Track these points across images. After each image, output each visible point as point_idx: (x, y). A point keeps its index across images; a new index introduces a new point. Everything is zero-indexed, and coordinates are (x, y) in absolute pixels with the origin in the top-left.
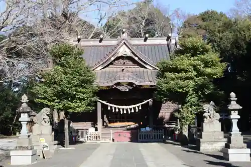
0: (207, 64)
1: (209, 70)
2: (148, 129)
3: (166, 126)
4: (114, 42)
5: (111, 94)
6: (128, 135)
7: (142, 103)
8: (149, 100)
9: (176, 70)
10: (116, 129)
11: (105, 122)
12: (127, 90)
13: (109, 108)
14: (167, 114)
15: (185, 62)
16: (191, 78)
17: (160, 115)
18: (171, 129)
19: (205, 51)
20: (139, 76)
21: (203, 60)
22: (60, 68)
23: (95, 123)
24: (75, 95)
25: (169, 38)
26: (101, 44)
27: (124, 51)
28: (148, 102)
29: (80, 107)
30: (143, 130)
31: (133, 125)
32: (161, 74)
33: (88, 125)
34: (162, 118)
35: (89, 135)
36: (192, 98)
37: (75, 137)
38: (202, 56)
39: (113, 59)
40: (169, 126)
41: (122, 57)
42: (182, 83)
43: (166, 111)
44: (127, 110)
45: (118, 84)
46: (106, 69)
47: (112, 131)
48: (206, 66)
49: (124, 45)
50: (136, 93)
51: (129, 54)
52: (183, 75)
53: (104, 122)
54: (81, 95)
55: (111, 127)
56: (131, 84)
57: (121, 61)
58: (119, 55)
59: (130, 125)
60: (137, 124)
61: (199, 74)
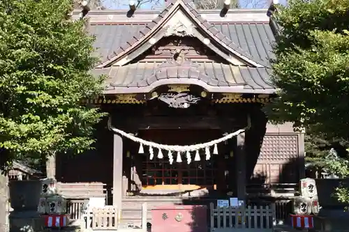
2: (235, 202)
3: (274, 194)
6: (186, 216)
7: (220, 140)
8: (237, 133)
10: (158, 198)
11: (134, 183)
12: (186, 106)
13: (141, 151)
14: (273, 167)
17: (257, 169)
18: (284, 201)
24: (23, 96)
26: (130, 20)
27: (178, 24)
28: (235, 138)
30: (222, 204)
31: (196, 191)
34: (262, 178)
35: (89, 216)
37: (62, 216)
39: (153, 41)
40: (279, 195)
41: (173, 39)
43: (270, 160)
44: (184, 156)
46: (139, 65)
49: (180, 12)
51: (190, 31)
53: (130, 183)
54: (42, 98)
55: (146, 195)
57: (171, 47)
58: (168, 34)
59: (189, 191)
60: (205, 190)
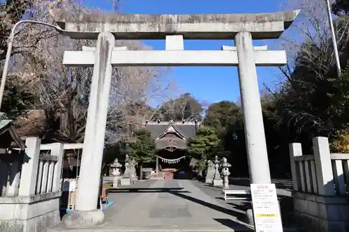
0: (211, 140)
1: (212, 143)
2: (183, 172)
4: (166, 123)
5: (164, 153)
6: (172, 175)
7: (180, 158)
9: (195, 143)
10: (166, 172)
12: (172, 151)
13: (162, 161)
15: (201, 139)
16: (203, 147)
17: (191, 164)
19: (210, 134)
20: (178, 143)
21: (209, 139)
22: (139, 140)
23: (154, 169)
25: (196, 122)
26: (159, 124)
27: (171, 129)
28: (183, 158)
29: (148, 160)
30: (180, 173)
31: (175, 170)
32: (189, 145)
33: (150, 169)
34: (191, 167)
35: (151, 175)
36: (204, 157)
38: (209, 136)
39: (165, 133)
40: (194, 171)
41: (170, 133)
42: (198, 149)
43: (193, 163)
44: (172, 162)
45: (168, 148)
47: (163, 173)
48: (210, 141)
49: (172, 126)
50: (178, 153)
51: (174, 131)
52: (199, 145)
53: (159, 168)
55: (163, 171)
56: (174, 148)
57: (169, 135)
59: (173, 170)
60: (177, 170)
61: (207, 145)
